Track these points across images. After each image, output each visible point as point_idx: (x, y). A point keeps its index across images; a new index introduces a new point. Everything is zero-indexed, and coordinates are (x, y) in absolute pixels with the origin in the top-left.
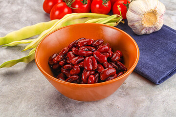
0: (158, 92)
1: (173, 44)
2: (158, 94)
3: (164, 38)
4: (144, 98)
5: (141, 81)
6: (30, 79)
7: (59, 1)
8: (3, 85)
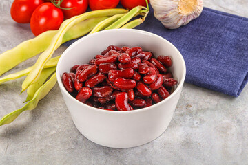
0: (242, 109)
1: (228, 32)
2: (244, 111)
3: (212, 26)
4: (227, 121)
5: (210, 97)
6: (48, 133)
7: (37, 2)
8: (12, 153)
